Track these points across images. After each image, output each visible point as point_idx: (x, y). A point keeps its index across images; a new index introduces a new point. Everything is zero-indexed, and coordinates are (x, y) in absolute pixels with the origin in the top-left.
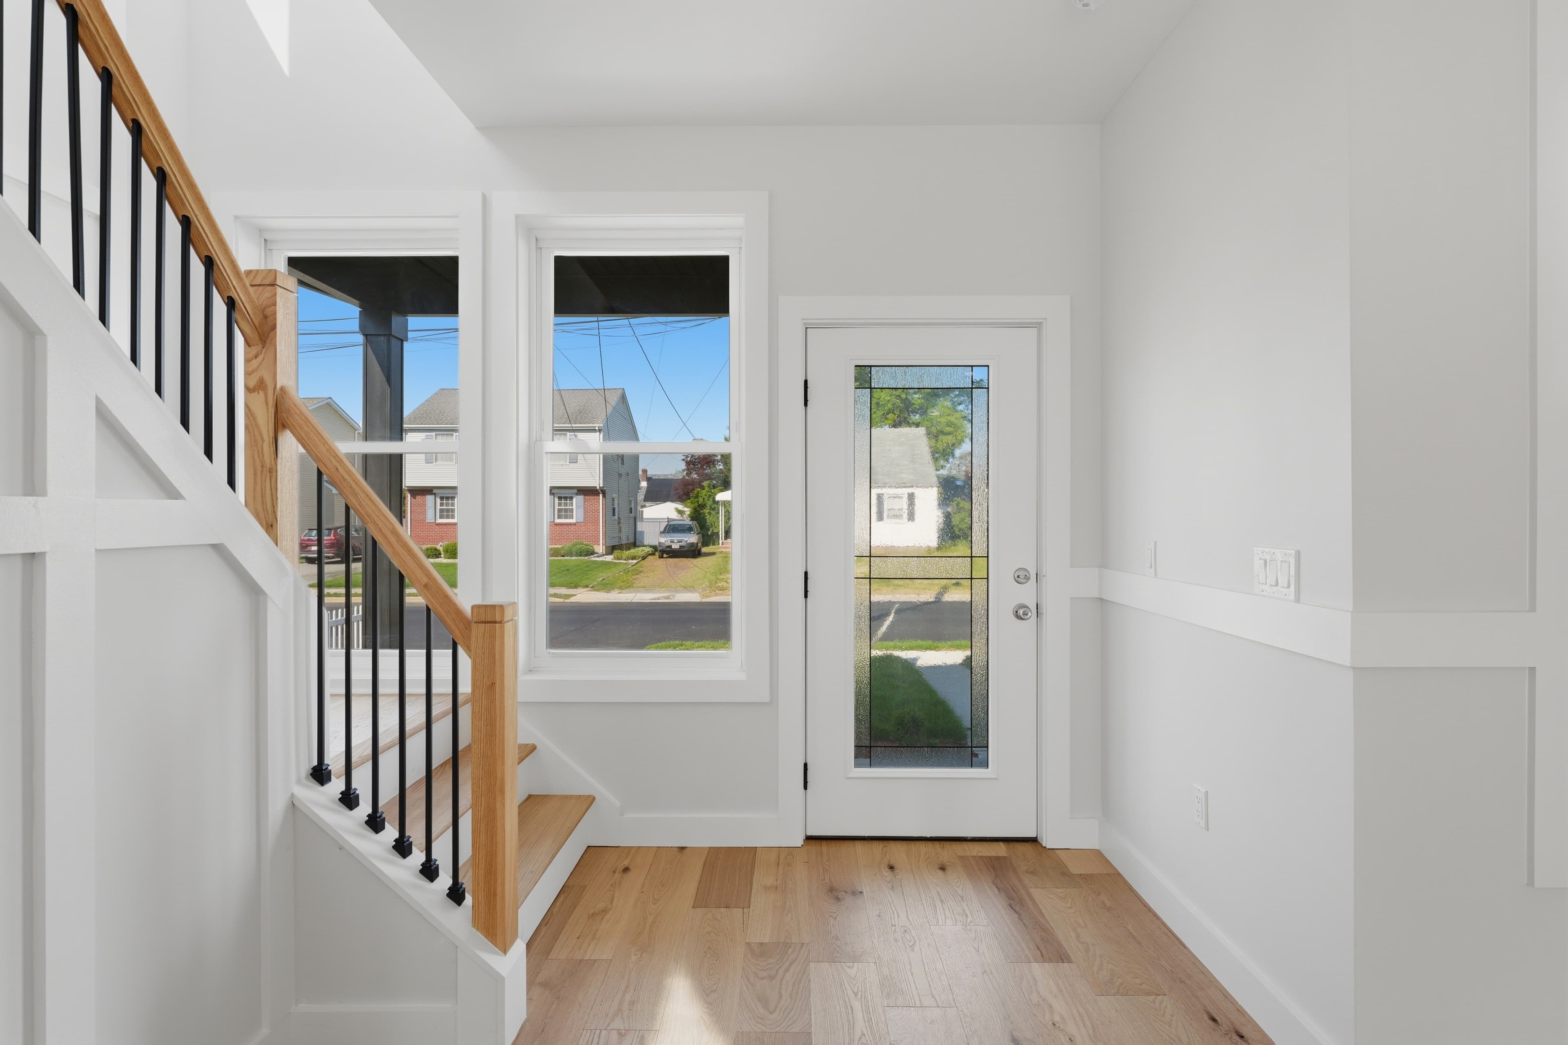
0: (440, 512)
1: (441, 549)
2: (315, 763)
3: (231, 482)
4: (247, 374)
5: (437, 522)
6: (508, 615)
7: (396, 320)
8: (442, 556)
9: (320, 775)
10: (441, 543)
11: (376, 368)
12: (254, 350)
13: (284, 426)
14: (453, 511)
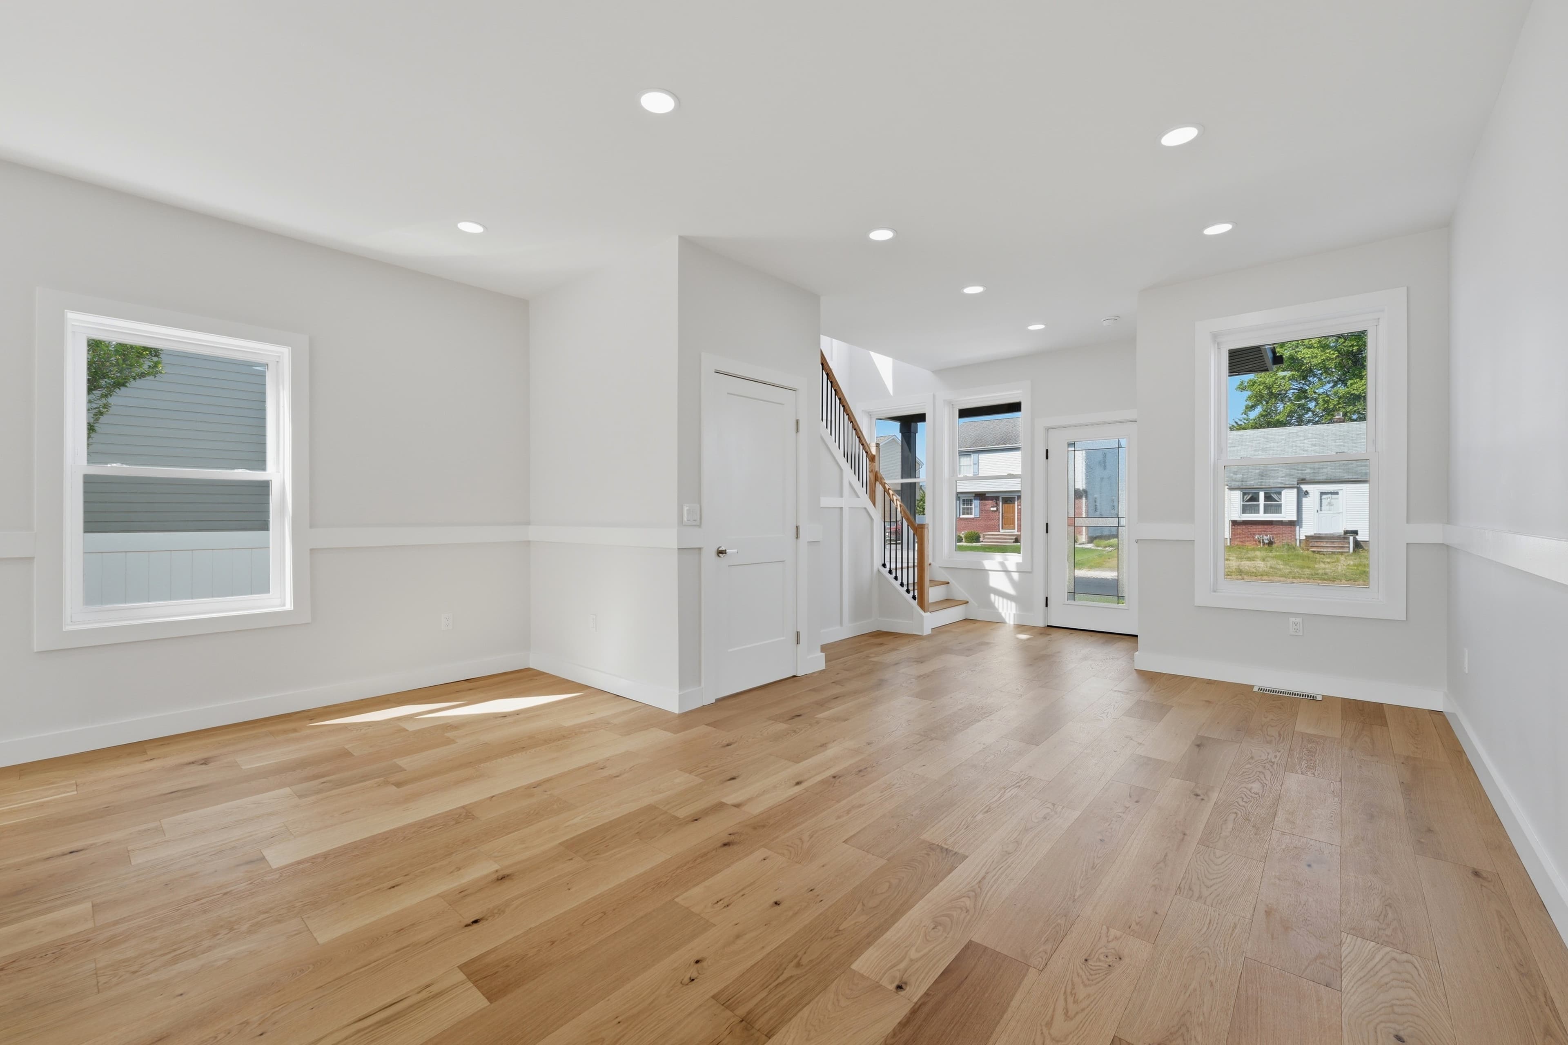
0: (963, 510)
1: (963, 536)
2: (883, 563)
3: (867, 493)
4: (869, 468)
5: (961, 517)
6: (926, 526)
7: (913, 424)
8: (964, 541)
9: (884, 565)
10: (963, 532)
11: (906, 446)
12: (870, 463)
13: (877, 480)
14: (971, 509)
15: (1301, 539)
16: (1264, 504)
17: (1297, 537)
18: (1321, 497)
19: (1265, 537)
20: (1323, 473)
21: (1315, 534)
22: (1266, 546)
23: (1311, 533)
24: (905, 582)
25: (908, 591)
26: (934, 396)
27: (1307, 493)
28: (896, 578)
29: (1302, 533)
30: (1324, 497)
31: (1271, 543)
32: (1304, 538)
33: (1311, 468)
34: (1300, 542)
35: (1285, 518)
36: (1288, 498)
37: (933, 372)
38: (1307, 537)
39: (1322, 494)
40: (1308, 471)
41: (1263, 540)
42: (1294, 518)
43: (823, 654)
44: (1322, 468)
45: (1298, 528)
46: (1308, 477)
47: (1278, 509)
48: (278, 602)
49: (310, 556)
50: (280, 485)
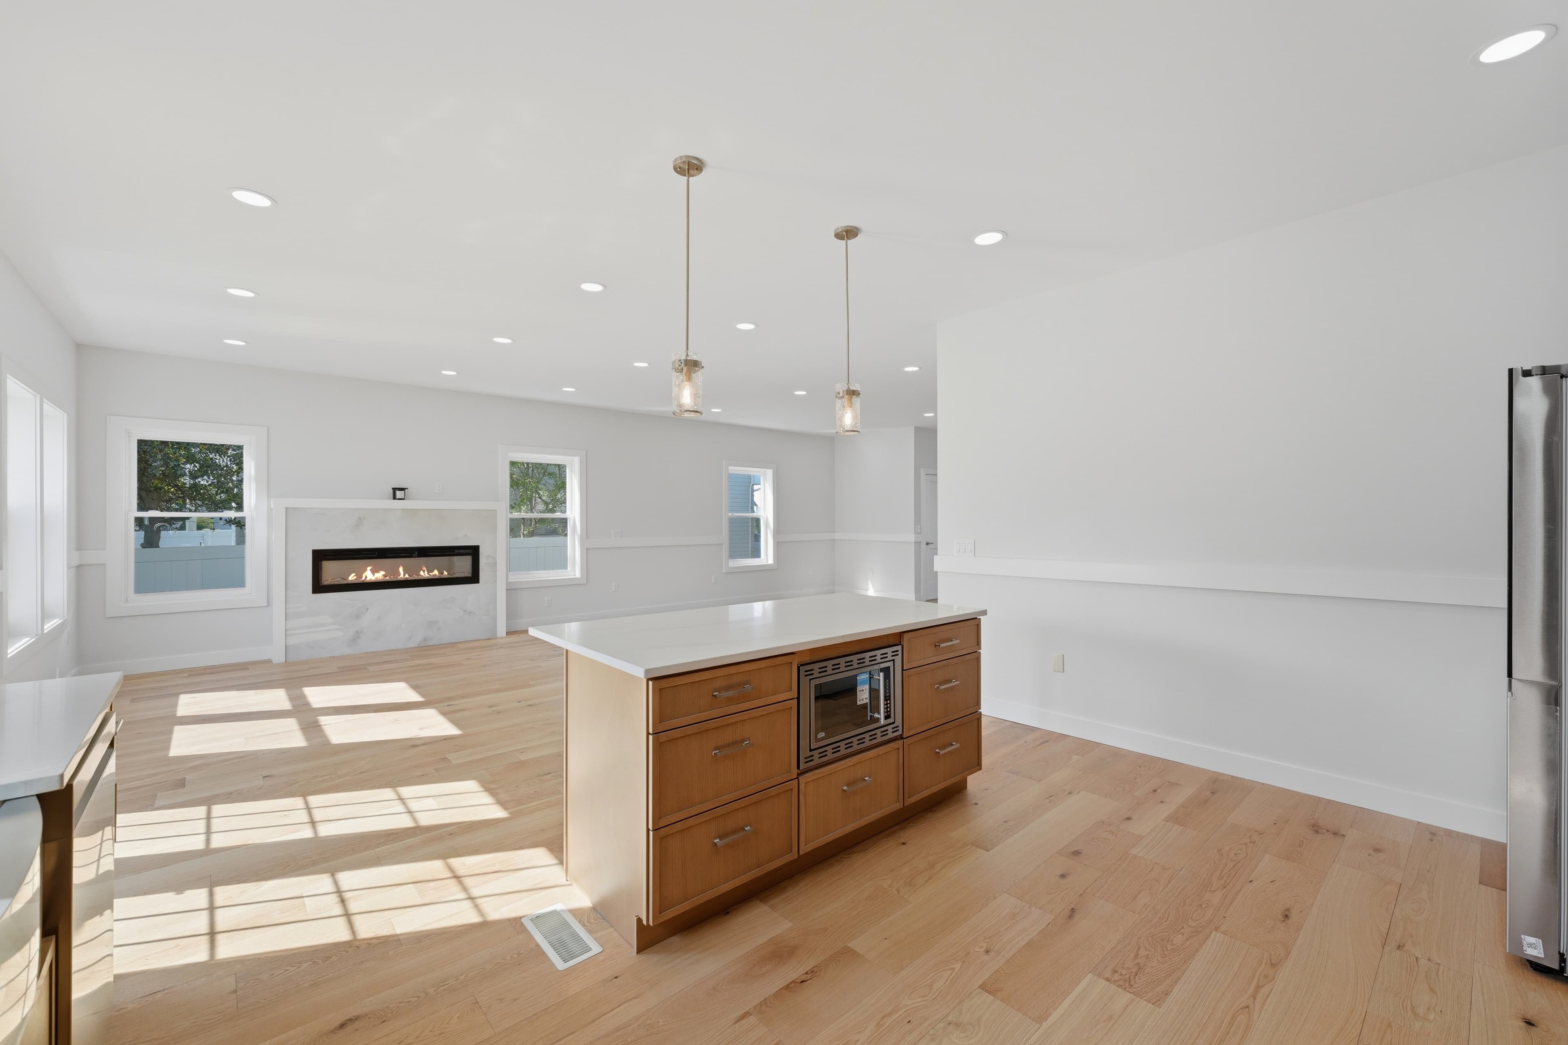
48: (766, 561)
49: (778, 545)
50: (765, 518)
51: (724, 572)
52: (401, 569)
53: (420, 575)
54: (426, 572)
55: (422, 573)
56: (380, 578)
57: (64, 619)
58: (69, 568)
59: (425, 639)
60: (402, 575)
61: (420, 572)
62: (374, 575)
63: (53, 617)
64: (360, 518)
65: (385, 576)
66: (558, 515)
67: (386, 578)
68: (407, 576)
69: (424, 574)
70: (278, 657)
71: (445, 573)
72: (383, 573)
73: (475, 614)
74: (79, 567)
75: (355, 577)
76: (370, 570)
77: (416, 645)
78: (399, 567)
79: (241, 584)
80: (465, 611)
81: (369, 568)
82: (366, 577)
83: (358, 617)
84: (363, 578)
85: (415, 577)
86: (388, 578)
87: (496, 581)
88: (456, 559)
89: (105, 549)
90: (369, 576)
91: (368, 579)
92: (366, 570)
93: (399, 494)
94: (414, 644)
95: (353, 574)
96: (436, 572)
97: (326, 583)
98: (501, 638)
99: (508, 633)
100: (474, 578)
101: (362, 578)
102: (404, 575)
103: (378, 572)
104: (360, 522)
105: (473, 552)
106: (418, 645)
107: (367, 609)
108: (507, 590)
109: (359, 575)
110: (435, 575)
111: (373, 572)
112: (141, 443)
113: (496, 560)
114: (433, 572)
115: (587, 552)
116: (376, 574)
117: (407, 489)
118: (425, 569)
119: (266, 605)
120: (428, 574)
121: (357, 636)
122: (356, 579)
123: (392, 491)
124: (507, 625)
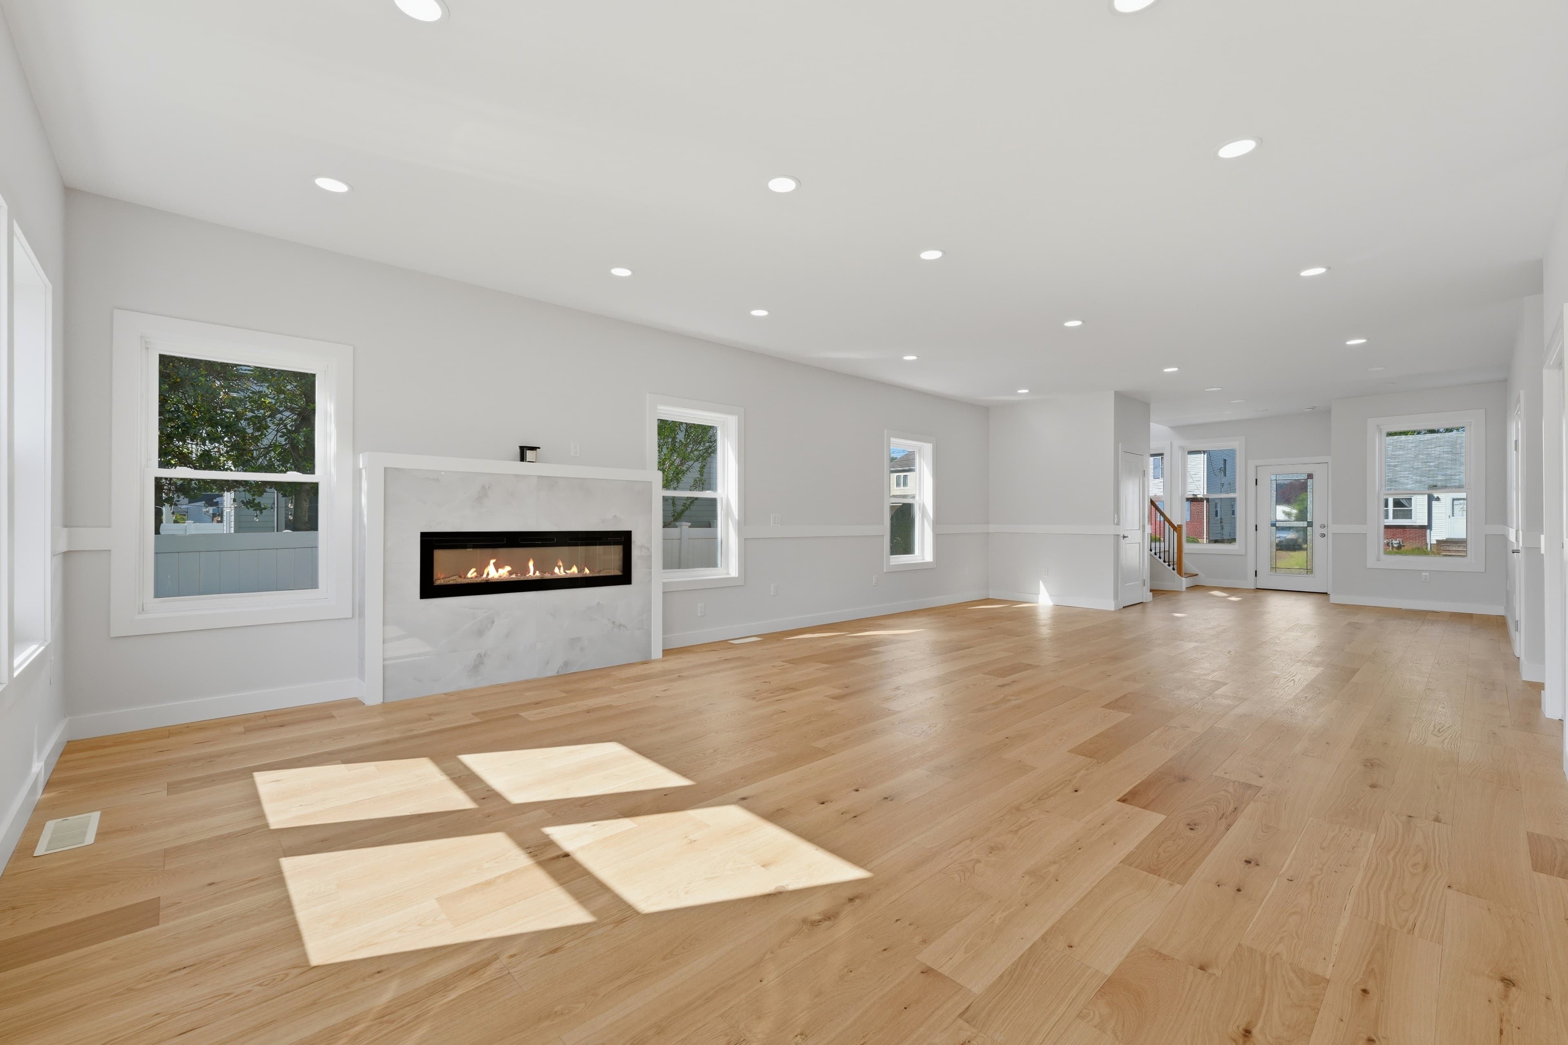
2: (1150, 549)
6: (1182, 526)
15: (1432, 543)
16: (1393, 510)
17: (1428, 542)
18: (1453, 503)
19: (1394, 542)
20: (1455, 479)
21: (1447, 539)
22: (1395, 550)
23: (1443, 537)
24: (1167, 560)
25: (1169, 565)
26: (1171, 443)
27: (1438, 499)
28: (1160, 558)
29: (1435, 536)
30: (1456, 502)
31: (1400, 547)
32: (1435, 543)
33: (1442, 475)
34: (1431, 546)
35: (1416, 523)
36: (1419, 505)
37: (1171, 428)
38: (1439, 542)
39: (1454, 500)
40: (1440, 478)
41: (1392, 544)
42: (1425, 523)
43: (1151, 593)
44: (1454, 475)
45: (1428, 531)
46: (1439, 484)
47: (1408, 515)
48: (921, 558)
49: (938, 537)
50: (921, 505)
51: (885, 571)
52: (531, 564)
53: (555, 573)
54: (562, 569)
55: (556, 570)
56: (505, 576)
57: (47, 643)
58: (54, 554)
59: (566, 664)
60: (532, 573)
61: (554, 569)
62: (497, 571)
63: (27, 640)
64: (484, 487)
65: (510, 573)
66: (707, 494)
67: (512, 576)
68: (537, 573)
69: (559, 572)
70: (373, 697)
71: (587, 571)
72: (508, 568)
73: (626, 627)
74: (67, 554)
75: (475, 574)
76: (494, 564)
77: (554, 673)
78: (529, 561)
79: (313, 584)
80: (614, 623)
81: (492, 561)
82: (488, 574)
83: (480, 633)
84: (485, 576)
85: (548, 576)
86: (514, 576)
87: (650, 581)
88: (599, 549)
89: (109, 527)
90: (494, 572)
91: (490, 577)
92: (488, 564)
93: (529, 454)
94: (551, 671)
95: (473, 570)
96: (575, 570)
97: (438, 582)
98: (656, 661)
99: (667, 652)
100: (625, 578)
101: (482, 575)
102: (534, 573)
103: (502, 567)
104: (483, 494)
105: (623, 539)
106: (557, 673)
107: (493, 622)
108: (663, 592)
109: (480, 573)
110: (573, 573)
111: (497, 567)
112: (165, 361)
113: (651, 552)
114: (570, 569)
115: (745, 542)
116: (500, 570)
117: (539, 448)
118: (561, 564)
119: (351, 617)
120: (565, 572)
121: (480, 660)
122: (476, 577)
123: (518, 450)
124: (665, 641)
